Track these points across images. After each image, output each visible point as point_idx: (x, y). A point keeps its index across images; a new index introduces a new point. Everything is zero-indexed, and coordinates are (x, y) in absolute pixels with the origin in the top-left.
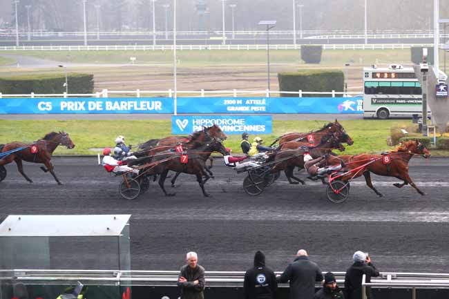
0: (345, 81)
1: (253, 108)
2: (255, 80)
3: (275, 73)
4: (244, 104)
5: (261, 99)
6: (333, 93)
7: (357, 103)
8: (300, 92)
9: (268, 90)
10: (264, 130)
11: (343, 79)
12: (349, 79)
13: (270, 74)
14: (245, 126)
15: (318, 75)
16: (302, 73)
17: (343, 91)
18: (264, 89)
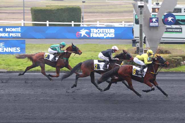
0: (82, 14)
1: (11, 34)
2: (14, 13)
3: (29, 7)
4: (4, 31)
5: (18, 27)
6: (73, 23)
7: (91, 31)
8: (48, 23)
9: (23, 21)
10: (19, 51)
11: (81, 13)
12: (85, 12)
13: (25, 8)
14: (5, 49)
15: (62, 9)
16: (49, 8)
17: (80, 22)
18: (20, 19)
